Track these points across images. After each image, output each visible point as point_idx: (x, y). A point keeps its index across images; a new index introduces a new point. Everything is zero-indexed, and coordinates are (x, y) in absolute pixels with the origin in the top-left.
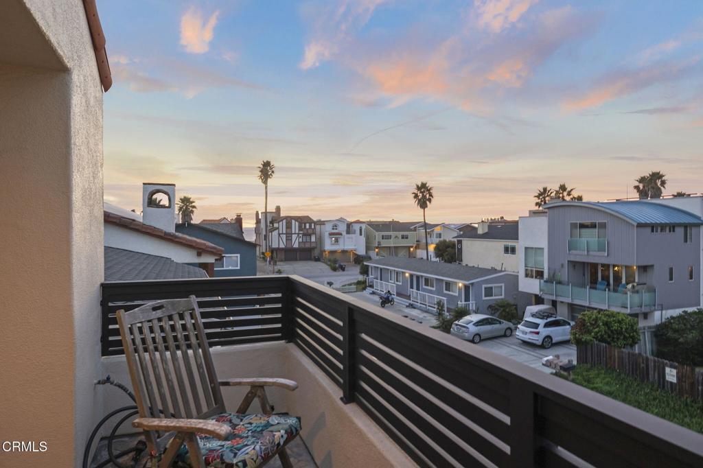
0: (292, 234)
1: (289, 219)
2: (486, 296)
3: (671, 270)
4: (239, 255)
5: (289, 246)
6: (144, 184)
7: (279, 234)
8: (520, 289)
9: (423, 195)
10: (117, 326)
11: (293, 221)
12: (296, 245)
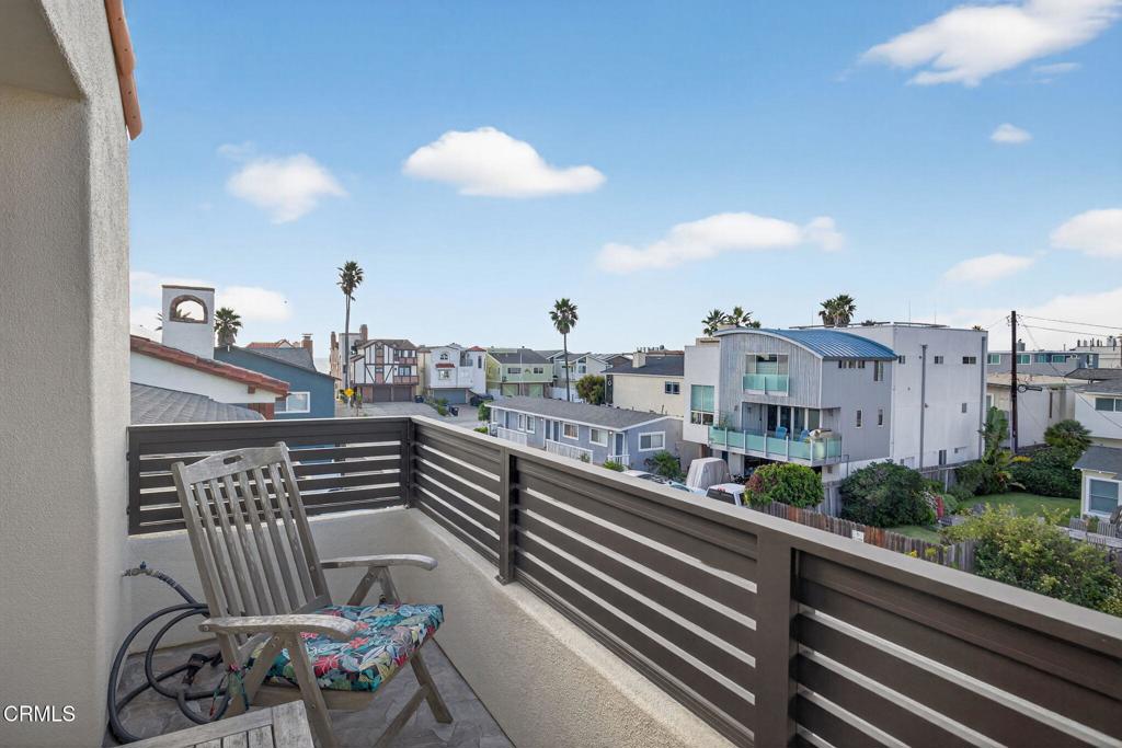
0: (383, 365)
1: (380, 344)
2: (642, 447)
3: (859, 414)
4: (308, 393)
5: (380, 382)
6: (164, 287)
7: (365, 365)
8: (684, 439)
9: (565, 316)
10: (174, 489)
11: (386, 347)
12: (390, 381)
